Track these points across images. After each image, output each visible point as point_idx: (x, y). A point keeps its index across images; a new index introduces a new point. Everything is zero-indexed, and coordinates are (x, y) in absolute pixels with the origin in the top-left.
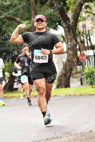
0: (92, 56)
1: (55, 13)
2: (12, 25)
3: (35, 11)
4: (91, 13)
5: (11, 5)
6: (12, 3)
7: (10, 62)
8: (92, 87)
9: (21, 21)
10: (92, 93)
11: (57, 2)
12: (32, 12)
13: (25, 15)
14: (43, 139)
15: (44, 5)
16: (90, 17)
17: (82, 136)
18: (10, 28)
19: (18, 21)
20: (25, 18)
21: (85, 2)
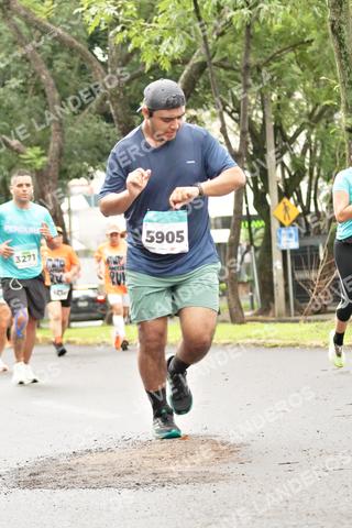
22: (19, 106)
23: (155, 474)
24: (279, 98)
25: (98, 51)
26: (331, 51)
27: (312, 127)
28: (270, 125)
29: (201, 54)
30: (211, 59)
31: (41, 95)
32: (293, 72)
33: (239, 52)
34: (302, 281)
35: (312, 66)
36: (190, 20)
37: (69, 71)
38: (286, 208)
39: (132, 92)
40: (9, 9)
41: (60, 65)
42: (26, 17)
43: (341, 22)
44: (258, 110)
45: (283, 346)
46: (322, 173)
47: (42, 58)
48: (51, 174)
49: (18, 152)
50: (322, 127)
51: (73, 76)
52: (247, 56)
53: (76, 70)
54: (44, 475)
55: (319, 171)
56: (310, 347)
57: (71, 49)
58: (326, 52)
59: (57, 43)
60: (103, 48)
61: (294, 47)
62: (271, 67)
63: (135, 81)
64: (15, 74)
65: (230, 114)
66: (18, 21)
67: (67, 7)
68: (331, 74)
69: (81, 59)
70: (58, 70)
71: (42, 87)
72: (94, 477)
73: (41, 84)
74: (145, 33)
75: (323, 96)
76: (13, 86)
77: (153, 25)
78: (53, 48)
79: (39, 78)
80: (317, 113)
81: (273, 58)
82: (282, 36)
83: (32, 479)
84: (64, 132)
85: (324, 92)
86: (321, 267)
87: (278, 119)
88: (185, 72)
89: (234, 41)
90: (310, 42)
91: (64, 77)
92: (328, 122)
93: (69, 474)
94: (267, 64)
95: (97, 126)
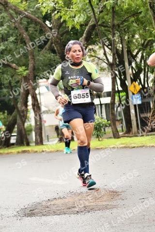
0: (98, 105)
1: (56, 57)
2: (8, 72)
3: (33, 56)
4: (96, 57)
5: (6, 50)
6: (7, 47)
7: (6, 114)
8: (99, 140)
9: (17, 67)
10: (99, 147)
11: (57, 45)
12: (30, 57)
13: (22, 61)
14: (44, 201)
15: (42, 49)
16: (94, 61)
17: (88, 195)
18: (5, 76)
19: (14, 67)
20: (21, 64)
21: (88, 45)
22: (14, 49)
23: (85, 207)
24: (128, 38)
25: (47, 23)
26: (150, 16)
27: (144, 50)
28: (125, 50)
29: (93, 21)
30: (97, 23)
31: (24, 44)
32: (134, 26)
33: (109, 19)
34: (144, 118)
35: (142, 23)
36: (87, 6)
37: (35, 32)
38: (135, 86)
39: (64, 40)
40: (7, 7)
41: (31, 29)
42: (15, 9)
43: (154, 3)
44: (119, 44)
45: (138, 147)
46: (149, 70)
47: (23, 27)
48: (30, 78)
49: (15, 69)
50: (148, 50)
51: (37, 34)
52: (113, 20)
53: (38, 31)
54: (36, 211)
55: (148, 69)
56: (149, 147)
57: (36, 23)
58: (148, 17)
59: (29, 20)
60: (50, 21)
61: (133, 15)
62: (124, 25)
63: (65, 35)
64: (12, 35)
65: (107, 47)
66: (12, 12)
67: (33, 4)
68: (151, 26)
69: (40, 27)
70: (31, 32)
71: (24, 40)
72: (58, 210)
73: (24, 38)
74: (68, 13)
75: (148, 36)
76: (11, 40)
77: (71, 9)
78: (28, 22)
79: (22, 36)
80: (145, 43)
81: (125, 21)
82: (128, 11)
83: (31, 212)
84: (35, 59)
85: (148, 34)
86: (152, 111)
87: (129, 48)
88: (87, 29)
89: (107, 14)
90: (141, 13)
91: (33, 35)
92: (150, 47)
93: (47, 209)
94: (122, 23)
95: (49, 55)
